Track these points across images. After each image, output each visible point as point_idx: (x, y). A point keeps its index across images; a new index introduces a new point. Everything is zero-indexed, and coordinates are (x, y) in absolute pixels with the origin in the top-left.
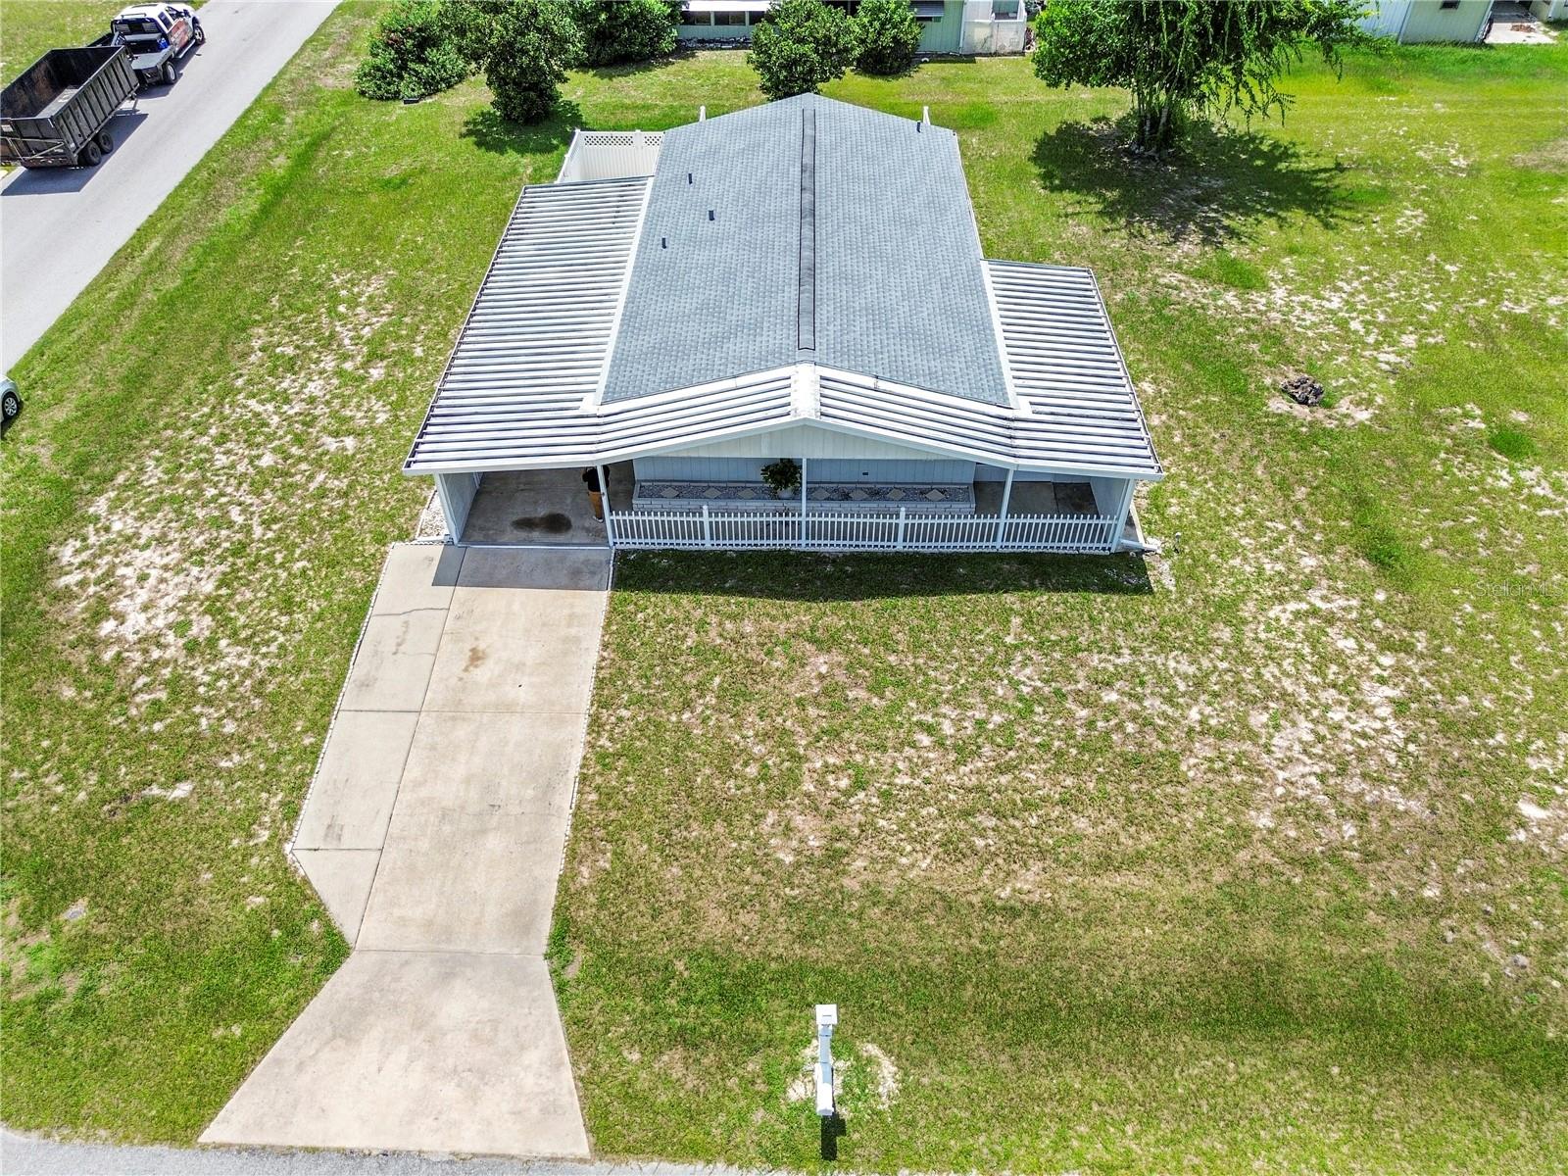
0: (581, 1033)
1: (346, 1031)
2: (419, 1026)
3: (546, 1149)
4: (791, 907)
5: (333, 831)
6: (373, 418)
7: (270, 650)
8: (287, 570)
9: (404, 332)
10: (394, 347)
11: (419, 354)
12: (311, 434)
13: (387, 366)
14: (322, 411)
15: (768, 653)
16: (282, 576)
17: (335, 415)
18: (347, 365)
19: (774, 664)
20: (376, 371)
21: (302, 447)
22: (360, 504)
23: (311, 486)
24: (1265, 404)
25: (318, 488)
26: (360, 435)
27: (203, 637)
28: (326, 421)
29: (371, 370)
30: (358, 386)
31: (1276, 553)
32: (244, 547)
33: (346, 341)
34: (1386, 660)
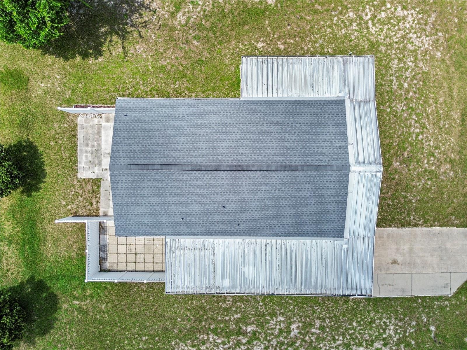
5: (446, 286)
6: (281, 321)
7: (388, 321)
8: (356, 327)
9: (222, 326)
10: (233, 327)
11: (239, 315)
12: (288, 342)
13: (246, 326)
14: (274, 342)
15: (393, 179)
16: (359, 328)
17: (277, 336)
18: (244, 341)
19: (397, 177)
20: (249, 329)
21: (296, 342)
22: (329, 313)
23: (318, 332)
24: (270, 5)
25: (319, 329)
26: (291, 323)
27: (381, 342)
28: (281, 338)
29: (248, 331)
30: (259, 333)
31: (348, 24)
32: (345, 344)
33: (226, 346)
34: (389, 6)
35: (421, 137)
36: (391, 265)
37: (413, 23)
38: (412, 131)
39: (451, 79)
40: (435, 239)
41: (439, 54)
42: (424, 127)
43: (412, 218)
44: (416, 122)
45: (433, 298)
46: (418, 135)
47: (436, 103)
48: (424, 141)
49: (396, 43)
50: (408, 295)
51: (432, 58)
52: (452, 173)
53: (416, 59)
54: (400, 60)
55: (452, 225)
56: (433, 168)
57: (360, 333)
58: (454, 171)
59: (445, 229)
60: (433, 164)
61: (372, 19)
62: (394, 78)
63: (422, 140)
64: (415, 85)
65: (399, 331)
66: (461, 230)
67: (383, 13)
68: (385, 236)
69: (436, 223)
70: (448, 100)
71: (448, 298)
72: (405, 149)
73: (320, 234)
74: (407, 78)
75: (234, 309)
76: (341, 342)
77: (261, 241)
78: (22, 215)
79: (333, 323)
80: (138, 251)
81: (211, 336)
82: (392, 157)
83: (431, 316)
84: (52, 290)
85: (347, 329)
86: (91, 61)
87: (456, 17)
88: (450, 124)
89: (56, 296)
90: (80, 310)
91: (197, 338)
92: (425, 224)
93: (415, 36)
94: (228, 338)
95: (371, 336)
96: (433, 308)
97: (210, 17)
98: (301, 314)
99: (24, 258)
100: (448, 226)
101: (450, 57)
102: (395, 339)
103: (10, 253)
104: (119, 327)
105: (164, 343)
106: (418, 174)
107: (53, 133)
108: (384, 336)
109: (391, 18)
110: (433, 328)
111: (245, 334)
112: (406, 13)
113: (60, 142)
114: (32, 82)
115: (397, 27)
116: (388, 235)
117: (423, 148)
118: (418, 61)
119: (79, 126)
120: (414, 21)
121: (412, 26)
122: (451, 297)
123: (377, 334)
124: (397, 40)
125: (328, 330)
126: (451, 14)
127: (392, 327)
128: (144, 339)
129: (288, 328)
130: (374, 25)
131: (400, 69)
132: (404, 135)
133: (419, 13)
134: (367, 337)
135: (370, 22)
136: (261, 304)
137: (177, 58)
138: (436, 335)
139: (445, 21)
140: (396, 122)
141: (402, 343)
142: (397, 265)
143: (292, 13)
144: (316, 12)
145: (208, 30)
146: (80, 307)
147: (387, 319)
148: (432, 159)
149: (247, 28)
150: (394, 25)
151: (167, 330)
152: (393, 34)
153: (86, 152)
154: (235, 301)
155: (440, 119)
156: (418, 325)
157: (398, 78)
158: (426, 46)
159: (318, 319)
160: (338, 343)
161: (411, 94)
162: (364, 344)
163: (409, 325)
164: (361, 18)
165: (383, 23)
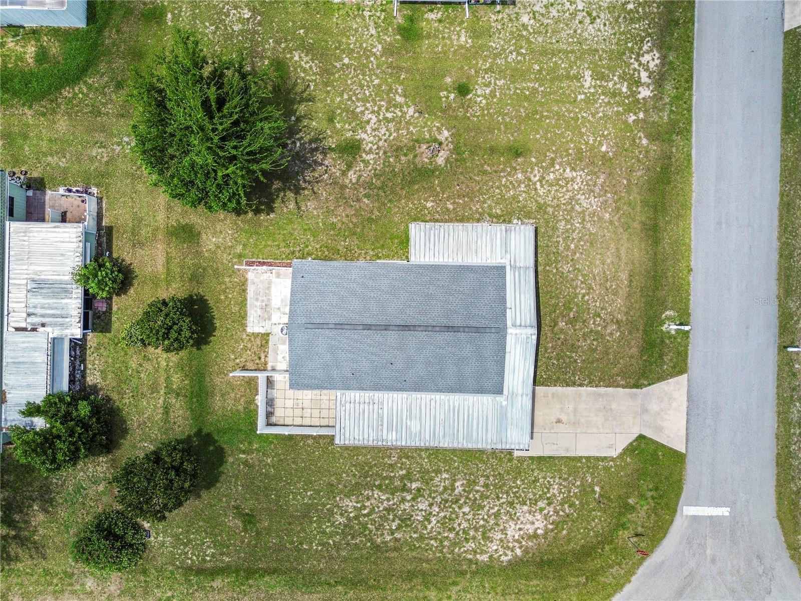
0: (660, 379)
1: (660, 429)
2: (659, 414)
3: (686, 383)
4: (630, 333)
5: (610, 447)
6: (445, 479)
7: (552, 480)
8: (520, 486)
9: (387, 482)
10: (397, 483)
11: (404, 472)
12: (453, 499)
13: (411, 483)
14: (439, 499)
15: (559, 339)
16: (523, 486)
17: (442, 493)
18: (409, 498)
19: (562, 337)
20: (414, 486)
21: (460, 500)
22: (493, 471)
23: (482, 489)
24: (440, 165)
25: (483, 487)
26: (455, 481)
27: (546, 501)
28: (446, 496)
29: (413, 488)
30: (424, 490)
31: (516, 185)
32: (509, 503)
33: (391, 503)
34: (557, 167)
35: (587, 297)
36: (555, 424)
37: (582, 184)
38: (578, 291)
39: (619, 240)
40: (601, 399)
41: (607, 215)
42: (590, 288)
43: (577, 378)
44: (582, 282)
45: (598, 459)
46: (584, 296)
47: (603, 264)
48: (590, 302)
49: (564, 204)
50: (572, 454)
51: (601, 219)
52: (619, 333)
53: (584, 220)
54: (567, 221)
55: (618, 386)
56: (599, 328)
57: (524, 492)
58: (620, 332)
59: (610, 390)
60: (599, 325)
61: (540, 181)
62: (561, 239)
63: (588, 300)
64: (582, 246)
65: (563, 491)
66: (627, 390)
67: (551, 175)
68: (550, 395)
69: (601, 383)
70: (616, 261)
71: (613, 459)
72: (571, 309)
73: (481, 391)
74: (573, 239)
75: (399, 465)
76: (505, 500)
77: (425, 397)
78: (191, 368)
79: (497, 481)
80: (305, 405)
81: (376, 492)
82: (558, 317)
83: (596, 477)
84: (218, 444)
85: (511, 488)
86: (262, 217)
87: (625, 178)
88: (618, 285)
89: (222, 449)
90: (246, 463)
91: (361, 494)
92: (590, 384)
93: (583, 197)
94: (393, 494)
95: (535, 495)
96: (597, 468)
97: (381, 176)
98: (466, 471)
99: (192, 410)
100: (613, 386)
101: (619, 218)
102: (559, 498)
103: (178, 405)
104: (285, 481)
105: (329, 499)
106: (584, 334)
107: (224, 287)
108: (548, 495)
109: (560, 180)
110: (597, 489)
111: (409, 491)
112: (575, 174)
113: (230, 296)
114: (204, 237)
115: (565, 189)
116: (553, 394)
117: (589, 308)
118: (585, 223)
119: (249, 281)
120: (582, 182)
121: (580, 188)
122: (616, 458)
123: (540, 493)
124: (564, 202)
125: (492, 488)
126: (619, 176)
127: (556, 487)
128: (309, 494)
129: (453, 485)
130: (542, 186)
131: (567, 231)
132: (569, 296)
133: (587, 174)
134: (531, 496)
135: (538, 183)
136: (426, 460)
137: (347, 216)
138: (601, 495)
139: (614, 182)
140: (562, 282)
141: (566, 503)
142: (561, 424)
143: (461, 173)
144: (485, 172)
145: (379, 189)
146: (246, 461)
147: (551, 478)
148: (598, 319)
149: (416, 187)
150: (562, 187)
151: (332, 485)
152: (561, 195)
153: (256, 306)
154: (400, 458)
155: (607, 280)
156: (582, 485)
157: (564, 239)
158: (594, 207)
159: (482, 476)
160: (502, 501)
161: (578, 255)
162: (528, 502)
163: (573, 484)
164: (530, 180)
165: (551, 185)
